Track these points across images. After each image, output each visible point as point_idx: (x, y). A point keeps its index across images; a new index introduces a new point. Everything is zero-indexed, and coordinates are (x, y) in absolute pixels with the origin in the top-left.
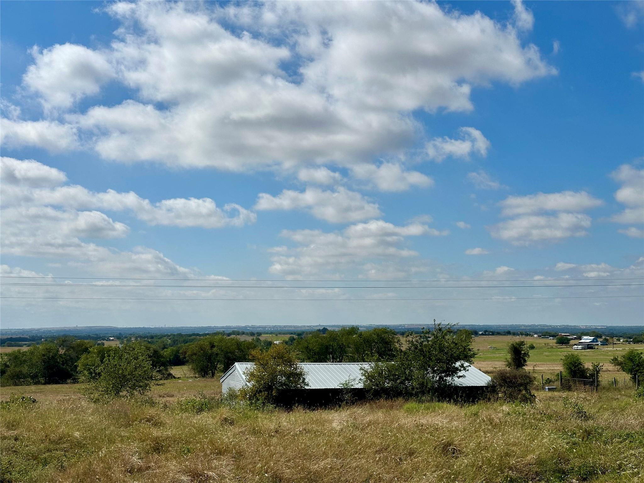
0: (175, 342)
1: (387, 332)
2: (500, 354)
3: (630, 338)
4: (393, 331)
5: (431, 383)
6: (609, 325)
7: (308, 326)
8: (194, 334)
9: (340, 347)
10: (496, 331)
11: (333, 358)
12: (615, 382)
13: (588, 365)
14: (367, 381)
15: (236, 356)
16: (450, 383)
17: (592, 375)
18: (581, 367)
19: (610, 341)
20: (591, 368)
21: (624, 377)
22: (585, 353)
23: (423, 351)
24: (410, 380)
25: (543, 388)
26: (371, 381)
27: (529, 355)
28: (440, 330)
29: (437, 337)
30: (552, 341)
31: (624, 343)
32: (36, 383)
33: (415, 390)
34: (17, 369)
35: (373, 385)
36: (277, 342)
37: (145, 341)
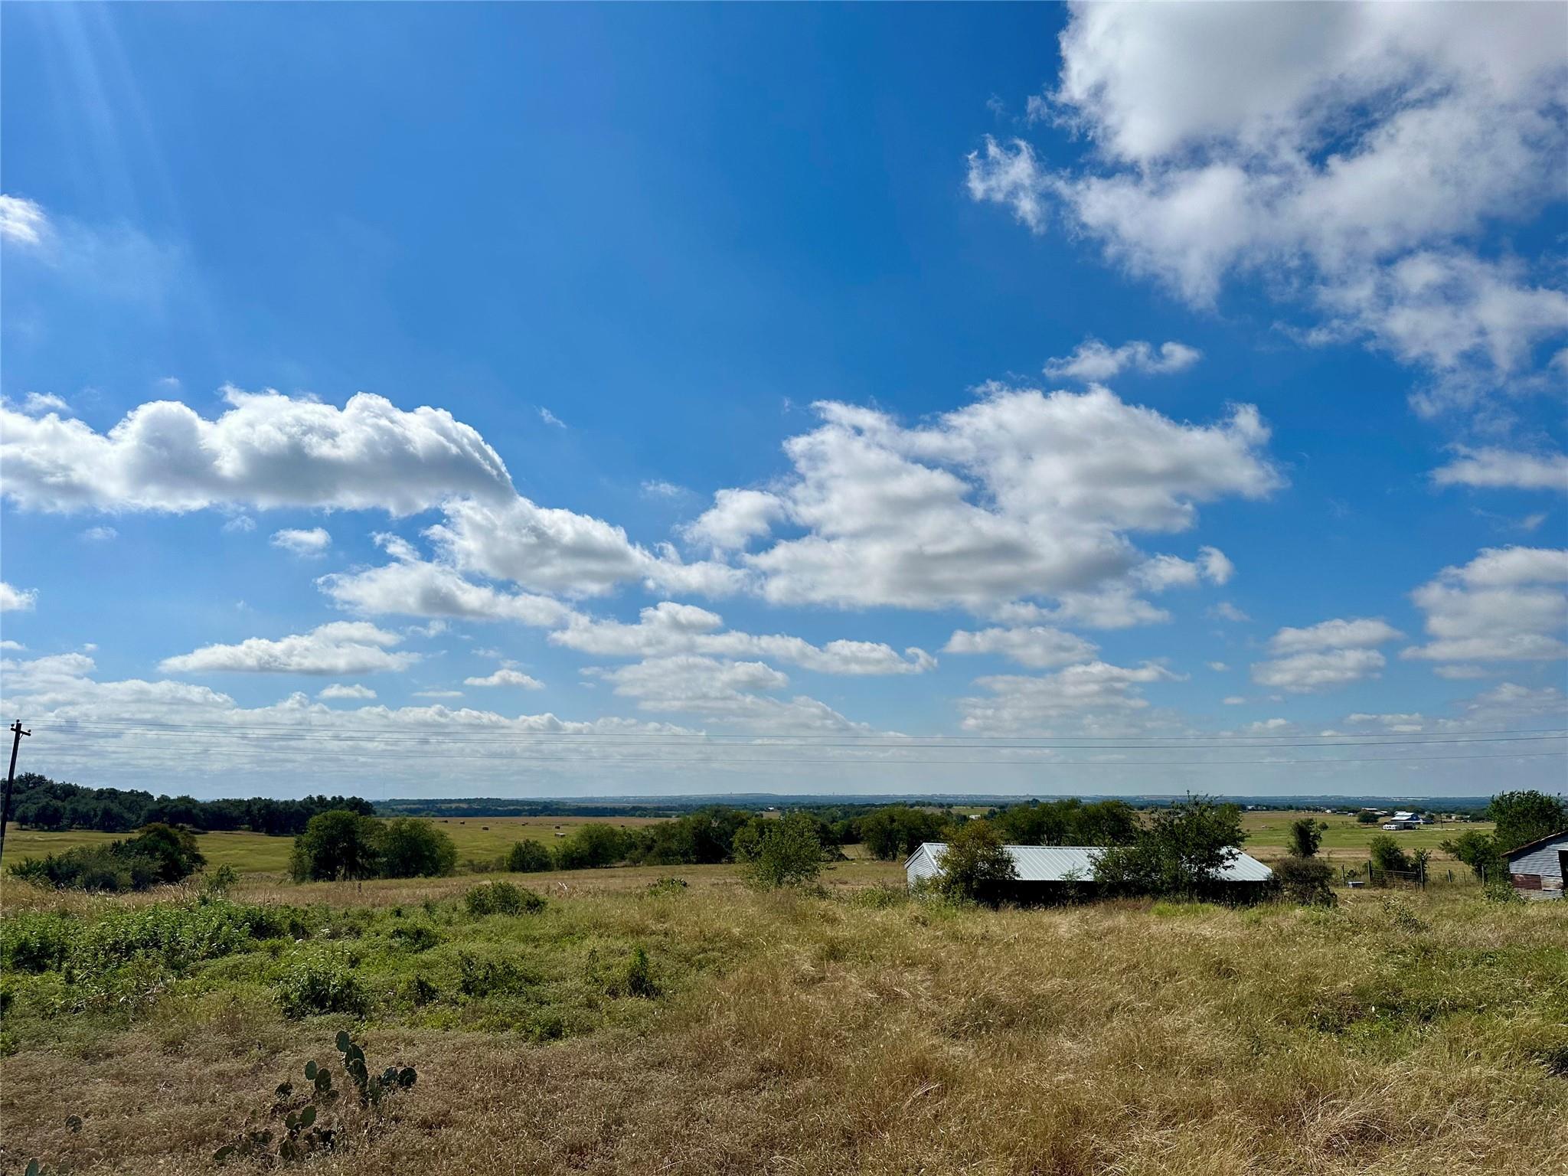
0: (846, 814)
2: (1281, 836)
3: (1466, 814)
5: (1188, 876)
7: (1014, 797)
8: (868, 805)
9: (1057, 825)
10: (1272, 805)
11: (1048, 839)
12: (1451, 875)
13: (1409, 852)
14: (1099, 872)
15: (922, 833)
16: (1214, 876)
17: (1415, 867)
18: (1398, 855)
19: (1437, 818)
20: (1413, 856)
21: (1463, 870)
22: (1401, 835)
23: (1174, 833)
24: (1158, 872)
25: (1346, 884)
26: (1104, 872)
27: (1321, 838)
29: (1193, 814)
30: (1352, 819)
31: (1458, 821)
32: (687, 862)
33: (1166, 885)
34: (666, 845)
35: (1106, 877)
36: (973, 817)
37: (810, 812)
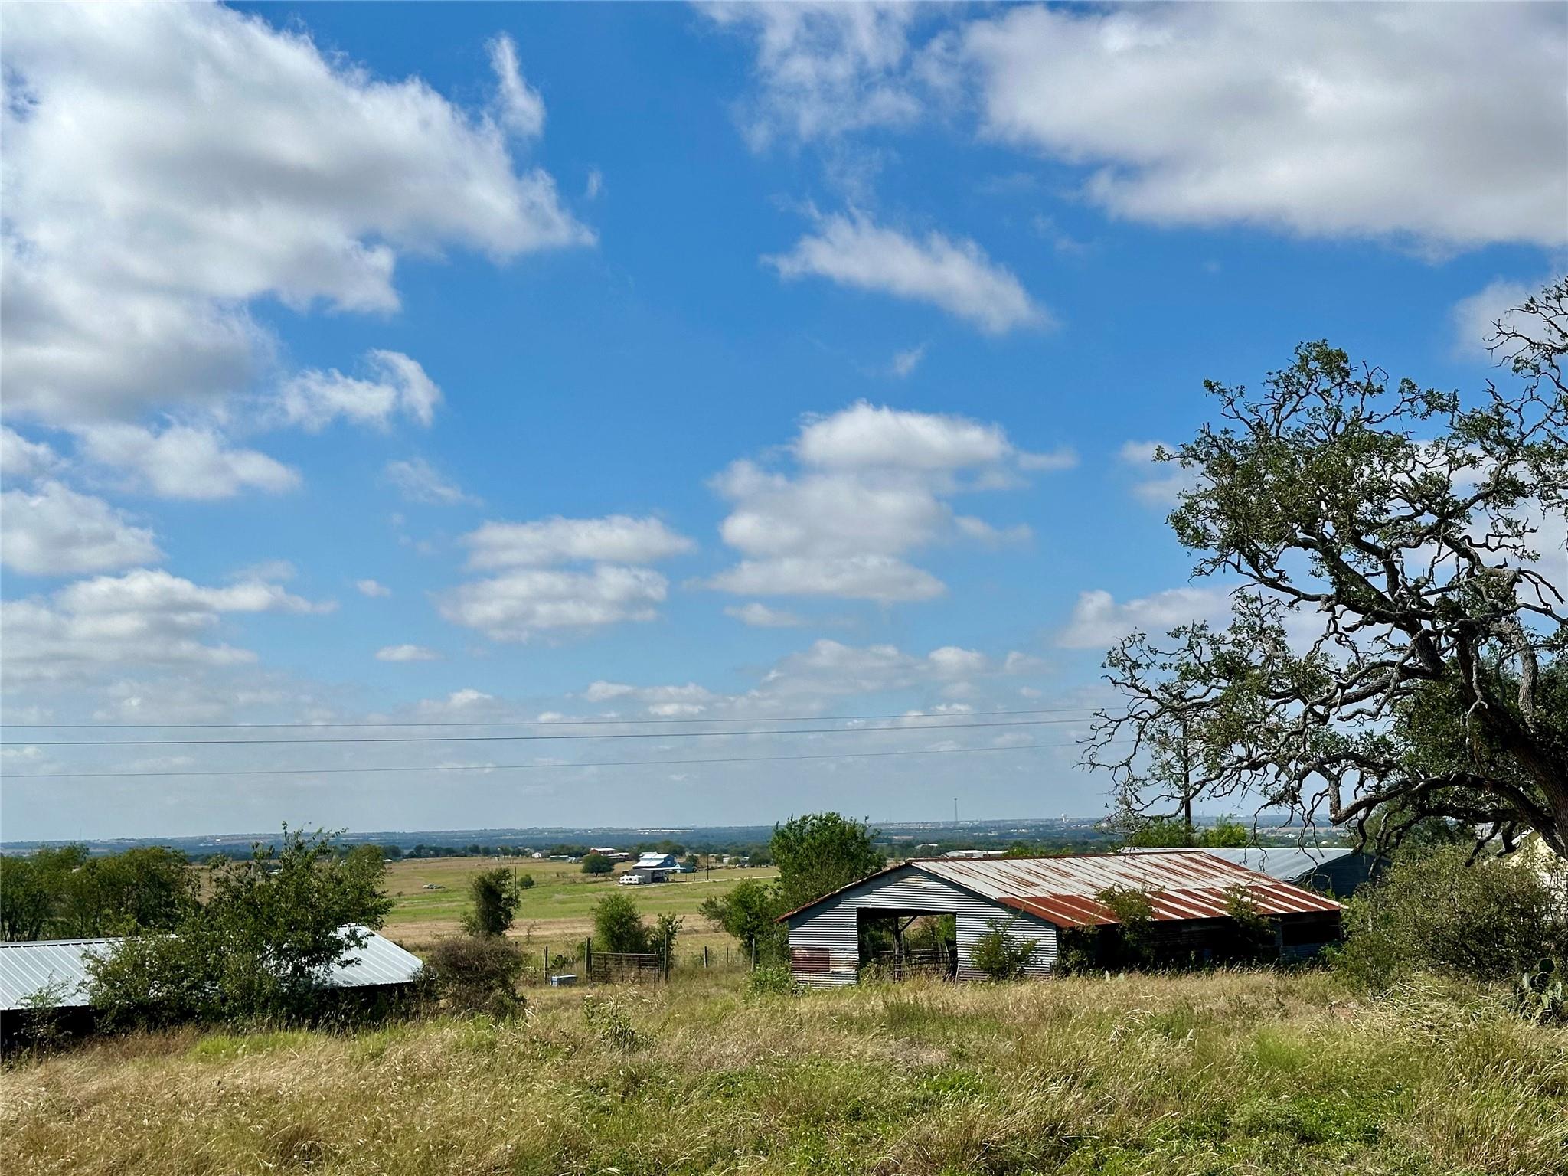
1: (165, 859)
2: (453, 901)
3: (745, 854)
4: (182, 854)
5: (272, 982)
6: (700, 826)
9: (33, 901)
10: (445, 847)
11: (13, 930)
12: (708, 957)
13: (650, 920)
14: (102, 986)
16: (320, 980)
17: (657, 944)
18: (634, 926)
19: (702, 862)
20: (657, 926)
21: (726, 945)
22: (646, 893)
23: (254, 903)
24: (218, 978)
25: (547, 980)
26: (112, 986)
27: (519, 902)
28: (299, 847)
29: (292, 867)
30: (574, 867)
31: (731, 866)
33: (230, 1003)
35: (116, 995)
